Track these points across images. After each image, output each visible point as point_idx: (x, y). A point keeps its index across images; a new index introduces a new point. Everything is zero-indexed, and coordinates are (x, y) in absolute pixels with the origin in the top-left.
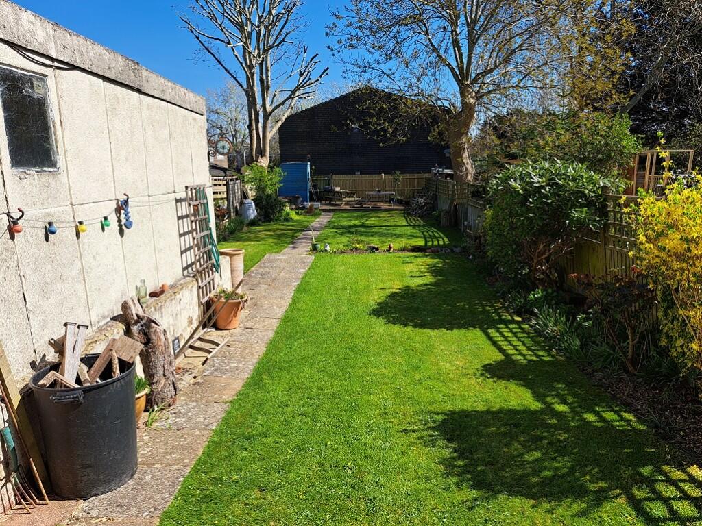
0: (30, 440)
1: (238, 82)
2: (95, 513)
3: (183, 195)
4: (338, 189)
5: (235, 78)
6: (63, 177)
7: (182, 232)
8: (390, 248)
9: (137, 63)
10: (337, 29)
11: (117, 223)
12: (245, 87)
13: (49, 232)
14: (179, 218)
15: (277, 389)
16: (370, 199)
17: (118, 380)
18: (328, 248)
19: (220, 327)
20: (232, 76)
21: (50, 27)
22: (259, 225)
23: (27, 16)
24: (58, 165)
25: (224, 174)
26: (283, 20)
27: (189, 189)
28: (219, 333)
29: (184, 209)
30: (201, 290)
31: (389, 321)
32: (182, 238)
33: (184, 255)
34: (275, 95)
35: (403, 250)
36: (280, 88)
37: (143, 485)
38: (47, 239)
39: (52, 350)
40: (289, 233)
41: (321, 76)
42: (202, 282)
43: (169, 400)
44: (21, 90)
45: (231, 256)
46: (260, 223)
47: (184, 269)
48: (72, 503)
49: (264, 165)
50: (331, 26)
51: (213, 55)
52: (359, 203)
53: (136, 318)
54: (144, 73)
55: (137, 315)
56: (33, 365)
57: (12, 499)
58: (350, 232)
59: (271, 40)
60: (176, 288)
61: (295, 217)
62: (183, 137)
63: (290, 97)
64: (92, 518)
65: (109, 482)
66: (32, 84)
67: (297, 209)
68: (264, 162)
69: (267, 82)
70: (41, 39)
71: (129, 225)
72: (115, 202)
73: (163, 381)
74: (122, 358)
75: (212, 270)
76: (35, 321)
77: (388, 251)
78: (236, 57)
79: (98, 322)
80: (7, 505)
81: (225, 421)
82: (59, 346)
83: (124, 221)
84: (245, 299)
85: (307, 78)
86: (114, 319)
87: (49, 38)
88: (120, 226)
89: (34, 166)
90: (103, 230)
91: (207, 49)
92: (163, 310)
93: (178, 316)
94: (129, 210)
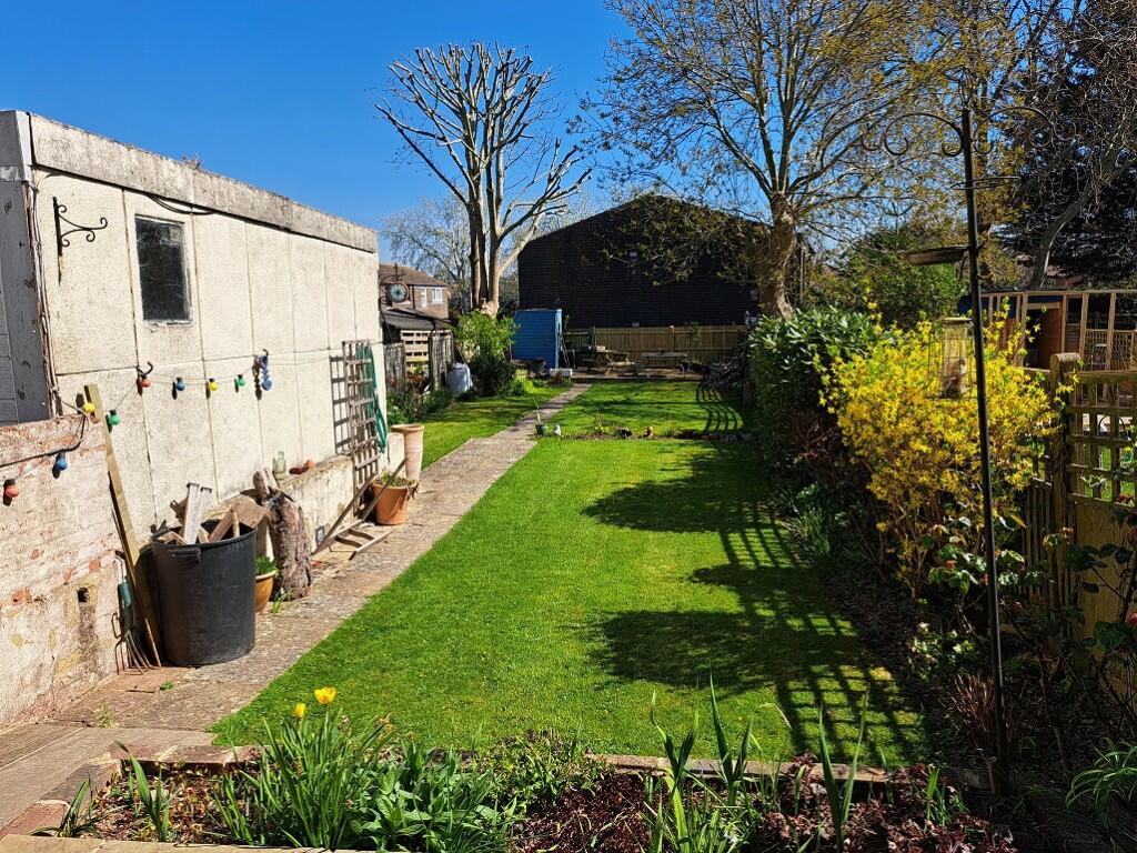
0: (146, 601)
1: (456, 192)
2: (206, 677)
3: (339, 353)
4: (601, 349)
5: (453, 188)
6: (195, 330)
7: (336, 398)
8: (649, 432)
9: (287, 199)
10: (582, 125)
11: (254, 384)
12: (467, 200)
13: (176, 388)
14: (333, 381)
15: (431, 587)
16: (649, 363)
17: (237, 541)
18: (559, 431)
19: (382, 522)
20: (449, 184)
21: (189, 172)
22: (474, 400)
23: (167, 165)
24: (190, 317)
25: (432, 327)
26: (523, 105)
27: (347, 346)
28: (379, 528)
29: (340, 370)
30: (358, 473)
31: (603, 521)
32: (337, 406)
33: (339, 428)
34: (509, 211)
35: (669, 435)
36: (516, 201)
37: (258, 660)
38: (175, 395)
39: (174, 513)
40: (515, 411)
41: (580, 182)
42: (360, 461)
43: (300, 589)
44: (157, 239)
45: (405, 433)
46: (477, 397)
47: (337, 445)
48: (184, 669)
49: (490, 314)
50: (573, 120)
51: (422, 155)
52: (632, 369)
53: (268, 492)
54: (296, 209)
55: (270, 488)
56: (153, 528)
57: (126, 660)
58: (602, 411)
59: (506, 133)
60: (323, 467)
61: (530, 388)
62: (343, 280)
63: (530, 214)
64: (203, 681)
65: (223, 652)
66: (168, 232)
67: (537, 377)
68: (492, 309)
69: (498, 194)
70: (180, 186)
71: (267, 386)
72: (252, 359)
73: (294, 567)
74: (244, 523)
75: (375, 448)
76: (158, 482)
77: (645, 436)
78: (454, 158)
79: (226, 495)
80: (121, 666)
81: (360, 613)
82: (180, 510)
83: (262, 381)
84: (414, 486)
85: (556, 187)
86: (245, 493)
87: (188, 183)
88: (257, 386)
89: (166, 318)
90: (237, 389)
91: (414, 146)
92: (305, 490)
93: (325, 500)
94: (268, 368)
